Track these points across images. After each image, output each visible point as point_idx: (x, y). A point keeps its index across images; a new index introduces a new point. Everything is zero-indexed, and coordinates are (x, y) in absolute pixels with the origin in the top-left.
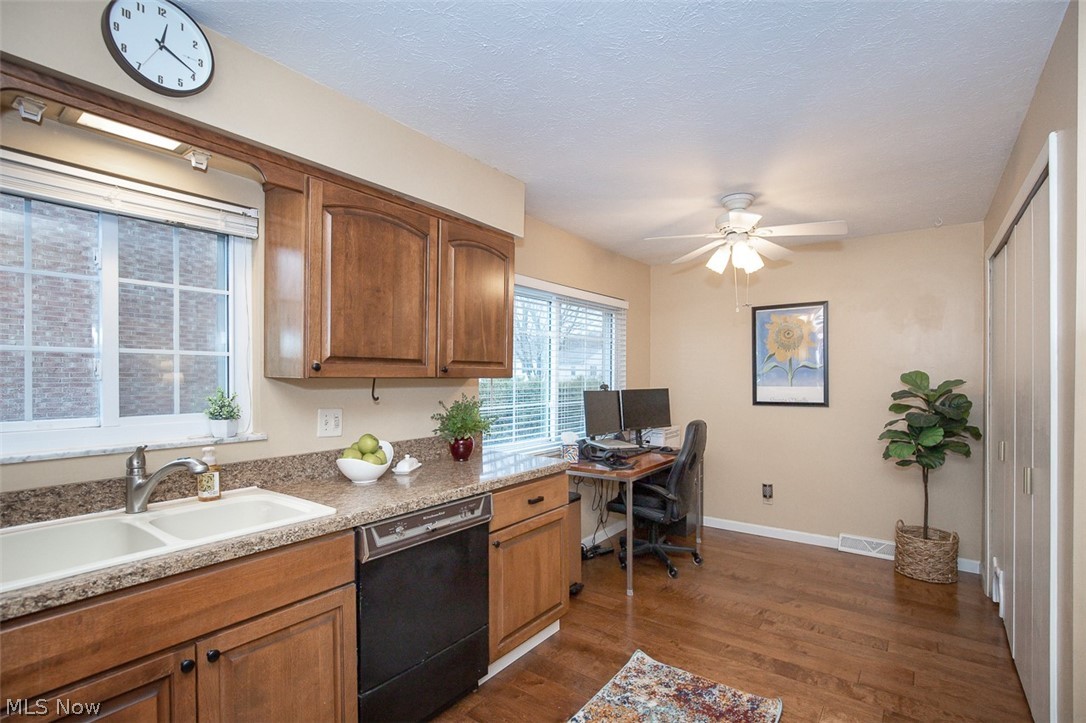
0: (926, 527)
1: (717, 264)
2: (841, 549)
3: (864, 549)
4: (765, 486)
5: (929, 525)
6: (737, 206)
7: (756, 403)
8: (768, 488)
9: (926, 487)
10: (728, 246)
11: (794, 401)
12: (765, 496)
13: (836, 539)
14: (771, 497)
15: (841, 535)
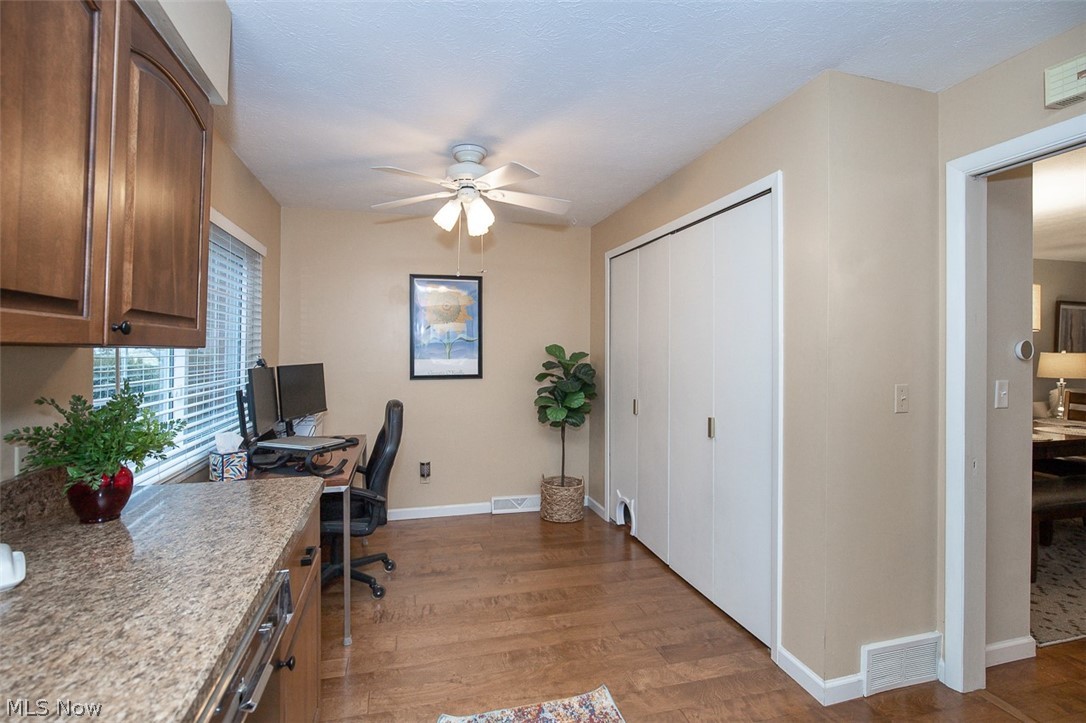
0: (563, 476)
1: (446, 218)
2: (494, 512)
3: (513, 507)
4: (422, 464)
5: (566, 475)
6: (469, 158)
7: (413, 377)
8: (426, 467)
9: (563, 442)
10: (458, 201)
11: (451, 374)
12: (423, 475)
13: (488, 504)
14: (429, 475)
15: (493, 499)
